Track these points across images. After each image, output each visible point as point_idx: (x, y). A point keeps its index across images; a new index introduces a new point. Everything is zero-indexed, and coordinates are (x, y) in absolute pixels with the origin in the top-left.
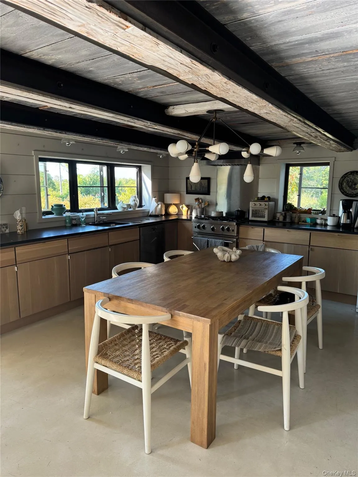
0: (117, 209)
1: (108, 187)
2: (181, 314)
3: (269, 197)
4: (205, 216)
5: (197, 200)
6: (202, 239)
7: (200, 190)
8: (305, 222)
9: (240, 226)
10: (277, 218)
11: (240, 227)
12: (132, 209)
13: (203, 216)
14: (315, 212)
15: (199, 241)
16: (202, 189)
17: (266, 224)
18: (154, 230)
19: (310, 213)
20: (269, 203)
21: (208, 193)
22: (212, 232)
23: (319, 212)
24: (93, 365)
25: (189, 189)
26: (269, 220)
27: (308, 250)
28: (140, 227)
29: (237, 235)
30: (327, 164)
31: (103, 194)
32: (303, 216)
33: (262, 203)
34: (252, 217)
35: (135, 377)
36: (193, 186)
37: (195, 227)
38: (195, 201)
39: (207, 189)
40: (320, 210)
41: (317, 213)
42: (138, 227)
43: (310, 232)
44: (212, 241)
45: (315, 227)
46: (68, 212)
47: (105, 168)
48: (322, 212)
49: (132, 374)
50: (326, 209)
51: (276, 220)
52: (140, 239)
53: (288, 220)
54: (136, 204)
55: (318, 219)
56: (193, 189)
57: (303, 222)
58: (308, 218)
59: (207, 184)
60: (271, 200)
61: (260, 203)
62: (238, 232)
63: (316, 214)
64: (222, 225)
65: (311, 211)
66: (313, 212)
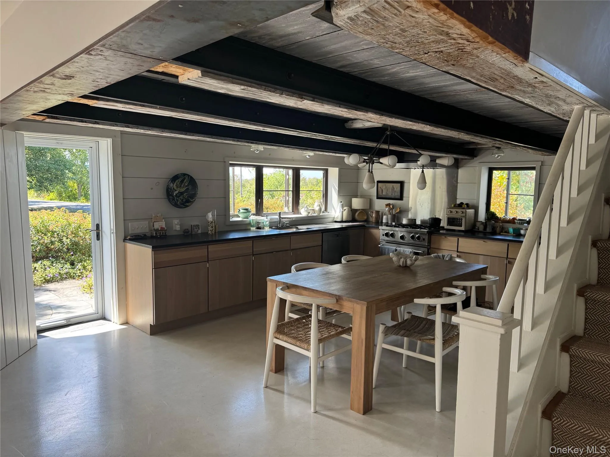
0: (300, 214)
1: (293, 191)
2: (344, 299)
3: (467, 204)
4: (397, 223)
5: (388, 205)
6: (390, 248)
7: (392, 194)
8: (507, 233)
9: (433, 234)
10: (477, 228)
11: (432, 236)
12: (316, 214)
13: (394, 223)
14: (518, 221)
15: (387, 250)
16: (393, 194)
17: (463, 234)
18: (337, 236)
19: (514, 223)
20: (466, 211)
21: (401, 198)
22: (401, 241)
23: (523, 222)
24: (273, 340)
25: (380, 193)
26: (467, 229)
27: (506, 263)
28: (322, 233)
29: (429, 244)
30: (533, 168)
31: (287, 198)
32: (507, 225)
33: (459, 210)
34: (448, 225)
35: (306, 348)
36: (384, 190)
37: (383, 235)
38: (385, 206)
39: (399, 194)
40: (525, 220)
41: (522, 223)
42: (320, 232)
43: (508, 243)
44: (400, 250)
45: (519, 239)
46: (253, 215)
47: (291, 172)
48: (527, 221)
49: (303, 345)
50: (532, 219)
51: (476, 230)
52: (322, 245)
53: (489, 230)
54: (320, 209)
55: (522, 229)
56: (384, 194)
57: (506, 232)
58: (511, 229)
59: (399, 189)
60: (470, 207)
61: (457, 210)
62: (429, 242)
63: (520, 224)
64: (412, 233)
65: (515, 221)
66: (517, 221)
